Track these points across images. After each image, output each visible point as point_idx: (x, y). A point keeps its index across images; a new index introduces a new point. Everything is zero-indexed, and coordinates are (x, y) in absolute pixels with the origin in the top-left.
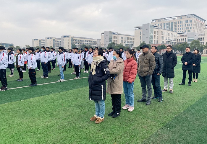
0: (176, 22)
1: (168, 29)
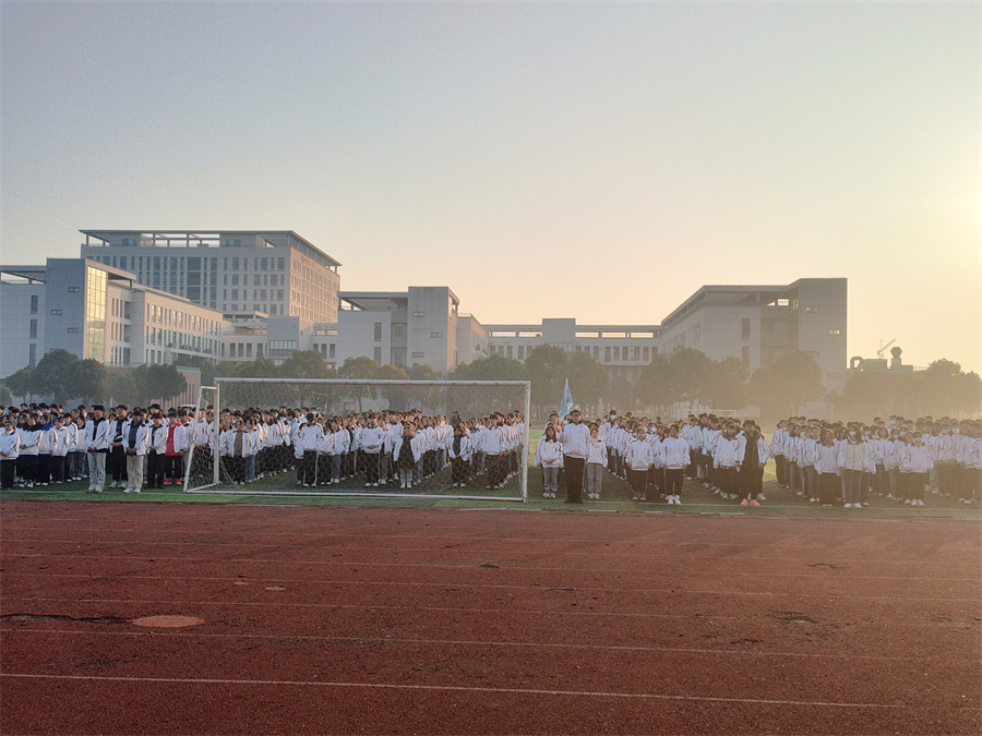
0: (214, 259)
1: (173, 290)
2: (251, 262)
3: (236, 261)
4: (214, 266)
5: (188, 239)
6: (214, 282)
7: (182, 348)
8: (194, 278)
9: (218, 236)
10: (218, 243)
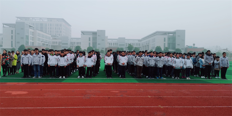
2: (54, 25)
3: (51, 24)
4: (46, 25)
5: (40, 20)
6: (46, 29)
7: (44, 42)
8: (42, 28)
10: (47, 20)
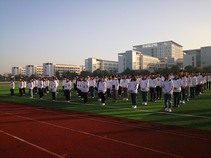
0: (156, 48)
1: (149, 55)
2: (164, 48)
3: (160, 48)
4: (156, 50)
5: (151, 45)
6: (156, 53)
7: (150, 66)
8: (153, 52)
9: (157, 44)
10: (157, 45)
